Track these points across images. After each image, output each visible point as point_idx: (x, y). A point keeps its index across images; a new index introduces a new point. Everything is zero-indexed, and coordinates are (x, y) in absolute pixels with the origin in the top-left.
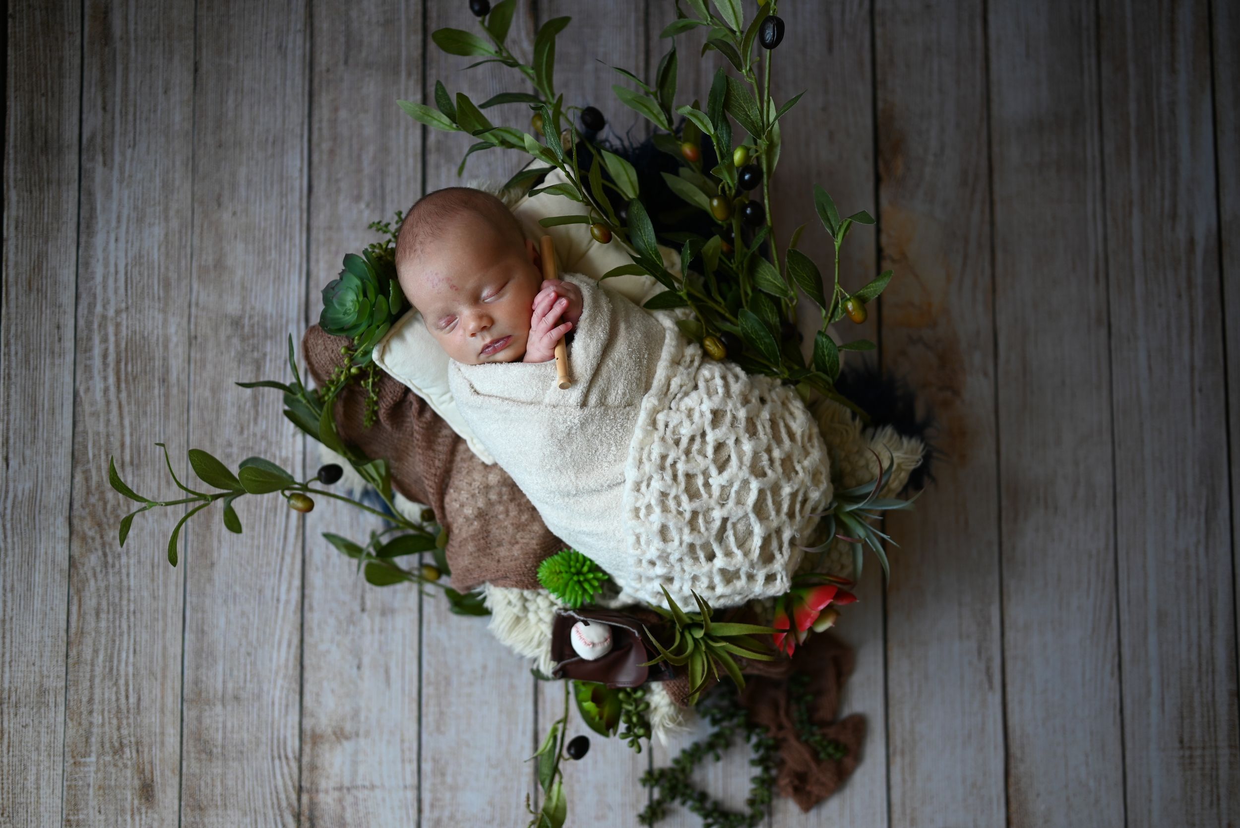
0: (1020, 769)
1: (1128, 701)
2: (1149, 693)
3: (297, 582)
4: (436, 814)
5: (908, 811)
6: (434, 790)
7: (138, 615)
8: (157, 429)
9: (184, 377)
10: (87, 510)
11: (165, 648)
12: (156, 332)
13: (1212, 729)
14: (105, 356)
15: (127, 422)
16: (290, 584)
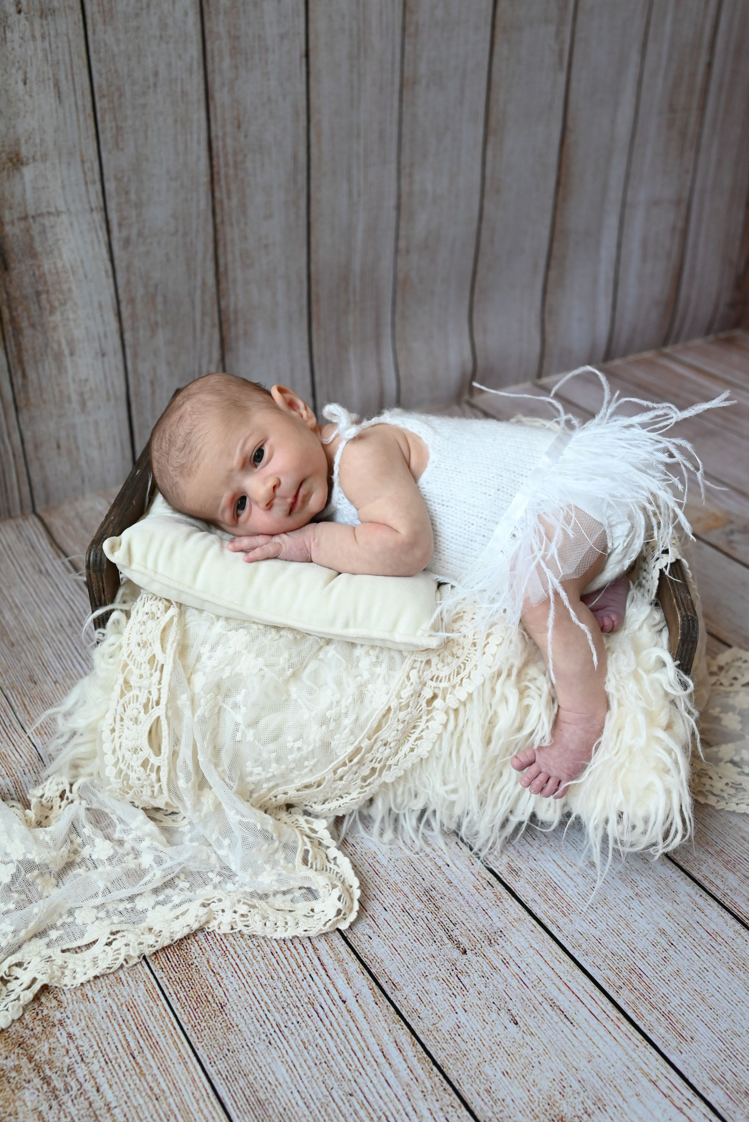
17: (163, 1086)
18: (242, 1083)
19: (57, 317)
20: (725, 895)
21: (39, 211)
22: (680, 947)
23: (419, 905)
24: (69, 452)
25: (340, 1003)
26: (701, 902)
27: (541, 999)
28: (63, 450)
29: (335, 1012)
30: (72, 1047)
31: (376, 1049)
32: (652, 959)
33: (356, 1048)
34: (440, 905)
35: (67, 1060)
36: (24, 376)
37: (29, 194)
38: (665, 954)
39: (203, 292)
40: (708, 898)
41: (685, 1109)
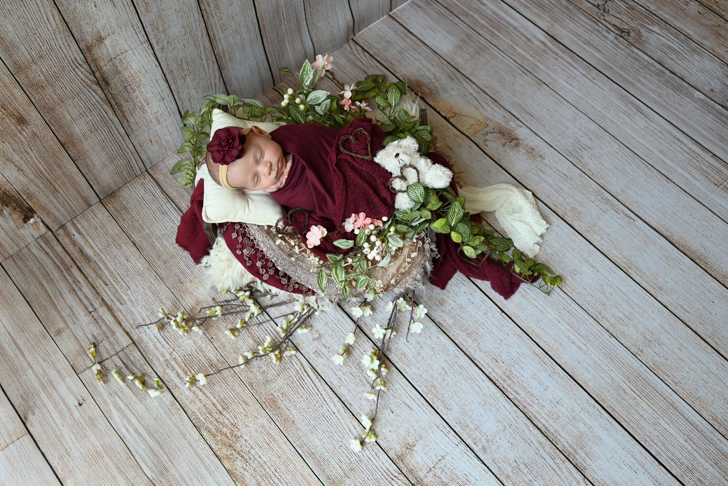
0: (675, 239)
1: (683, 187)
2: (686, 178)
3: (336, 399)
4: (480, 446)
5: (654, 286)
6: (470, 436)
7: (278, 471)
8: (224, 386)
9: (219, 357)
10: (220, 444)
11: (302, 475)
12: (193, 348)
13: (720, 173)
14: (178, 375)
15: (209, 394)
16: (333, 402)
17: (281, 453)
18: (306, 448)
19: (137, 93)
20: (467, 349)
21: (117, 55)
22: (449, 374)
23: (356, 371)
24: (157, 141)
25: (333, 414)
26: (457, 353)
27: (401, 402)
28: (154, 142)
29: (332, 418)
30: (247, 444)
31: (347, 429)
32: (439, 380)
33: (341, 430)
34: (363, 369)
35: (247, 449)
36: (128, 121)
37: (110, 50)
38: (444, 378)
39: (205, 51)
40: (460, 351)
41: (448, 435)
